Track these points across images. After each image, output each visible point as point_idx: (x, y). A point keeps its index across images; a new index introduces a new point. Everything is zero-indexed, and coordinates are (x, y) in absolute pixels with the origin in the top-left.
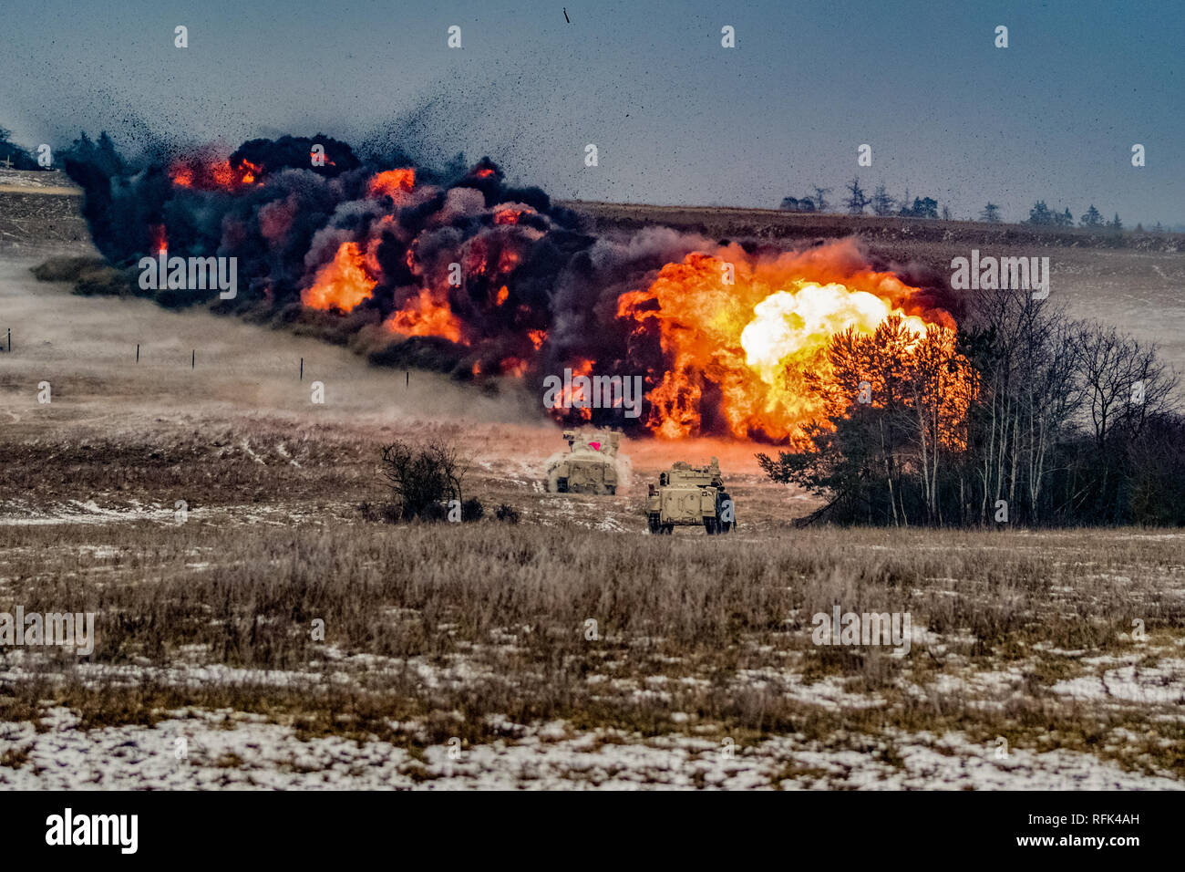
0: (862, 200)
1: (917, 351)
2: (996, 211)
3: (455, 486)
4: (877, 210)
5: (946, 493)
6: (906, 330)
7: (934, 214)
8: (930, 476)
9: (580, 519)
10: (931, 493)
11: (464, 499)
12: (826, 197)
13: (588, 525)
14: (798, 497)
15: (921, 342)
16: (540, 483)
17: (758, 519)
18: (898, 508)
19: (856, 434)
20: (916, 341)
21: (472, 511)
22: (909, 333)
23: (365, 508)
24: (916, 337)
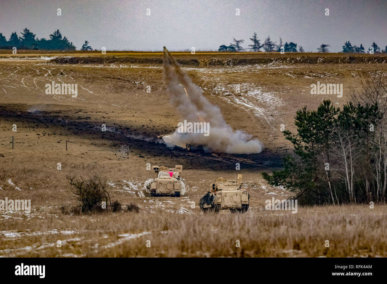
0: (258, 45)
1: (339, 117)
2: (326, 48)
3: (107, 196)
4: (266, 50)
5: (358, 187)
6: (333, 107)
7: (295, 50)
8: (350, 179)
9: (168, 209)
10: (351, 188)
11: (112, 202)
12: (241, 45)
13: (173, 212)
14: (270, 193)
15: (341, 113)
16: (141, 192)
17: (256, 205)
18: (334, 196)
19: (311, 160)
20: (339, 112)
21: (116, 207)
22: (334, 109)
23: (63, 209)
24: (338, 110)
